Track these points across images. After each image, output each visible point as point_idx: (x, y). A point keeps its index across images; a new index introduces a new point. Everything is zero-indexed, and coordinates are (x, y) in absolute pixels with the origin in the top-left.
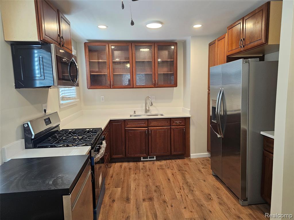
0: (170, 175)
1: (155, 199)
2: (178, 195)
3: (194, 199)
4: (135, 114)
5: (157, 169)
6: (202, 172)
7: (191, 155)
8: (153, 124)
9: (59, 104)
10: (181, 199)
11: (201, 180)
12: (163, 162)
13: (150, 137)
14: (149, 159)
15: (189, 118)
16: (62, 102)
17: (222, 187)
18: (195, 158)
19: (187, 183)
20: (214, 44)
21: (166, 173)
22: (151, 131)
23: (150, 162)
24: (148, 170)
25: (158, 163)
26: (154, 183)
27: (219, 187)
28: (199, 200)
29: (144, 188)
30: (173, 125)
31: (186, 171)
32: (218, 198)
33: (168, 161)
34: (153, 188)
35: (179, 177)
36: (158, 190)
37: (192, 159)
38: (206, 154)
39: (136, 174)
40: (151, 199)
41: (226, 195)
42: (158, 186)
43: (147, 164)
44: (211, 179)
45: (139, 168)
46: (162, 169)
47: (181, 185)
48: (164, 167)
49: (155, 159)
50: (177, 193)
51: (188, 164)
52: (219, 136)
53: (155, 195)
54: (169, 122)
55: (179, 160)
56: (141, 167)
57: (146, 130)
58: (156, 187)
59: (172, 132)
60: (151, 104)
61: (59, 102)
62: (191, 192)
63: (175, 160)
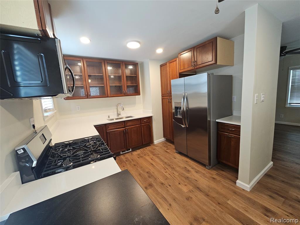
0: (150, 160)
1: (155, 184)
2: (167, 175)
3: (179, 174)
4: (109, 119)
5: (138, 158)
6: (169, 153)
7: (155, 142)
8: (129, 124)
9: (43, 116)
10: (172, 177)
11: (173, 159)
12: (138, 152)
13: (127, 135)
14: (126, 152)
15: (151, 117)
16: (46, 114)
17: (188, 160)
18: (157, 144)
19: (166, 163)
20: (165, 65)
21: (146, 160)
22: (128, 130)
23: (128, 153)
24: (131, 161)
25: (135, 153)
26: (144, 171)
27: (187, 161)
28: (183, 173)
29: (139, 177)
30: (143, 123)
31: (158, 154)
32: (192, 168)
33: (141, 150)
34: (146, 175)
35: (157, 160)
36: (150, 175)
37: (156, 144)
38: (163, 139)
39: (124, 167)
40: (151, 185)
41: (195, 164)
42: (149, 172)
43: (127, 156)
44: (178, 156)
45: (124, 161)
46: (142, 157)
47: (163, 166)
48: (142, 155)
49: (131, 150)
50: (165, 174)
51: (156, 149)
52: (183, 126)
53: (151, 180)
54: (140, 121)
55: (147, 147)
56: (125, 160)
57: (124, 129)
58: (147, 173)
59: (142, 128)
60: (123, 109)
61: (43, 114)
62: (173, 169)
63: (146, 148)
